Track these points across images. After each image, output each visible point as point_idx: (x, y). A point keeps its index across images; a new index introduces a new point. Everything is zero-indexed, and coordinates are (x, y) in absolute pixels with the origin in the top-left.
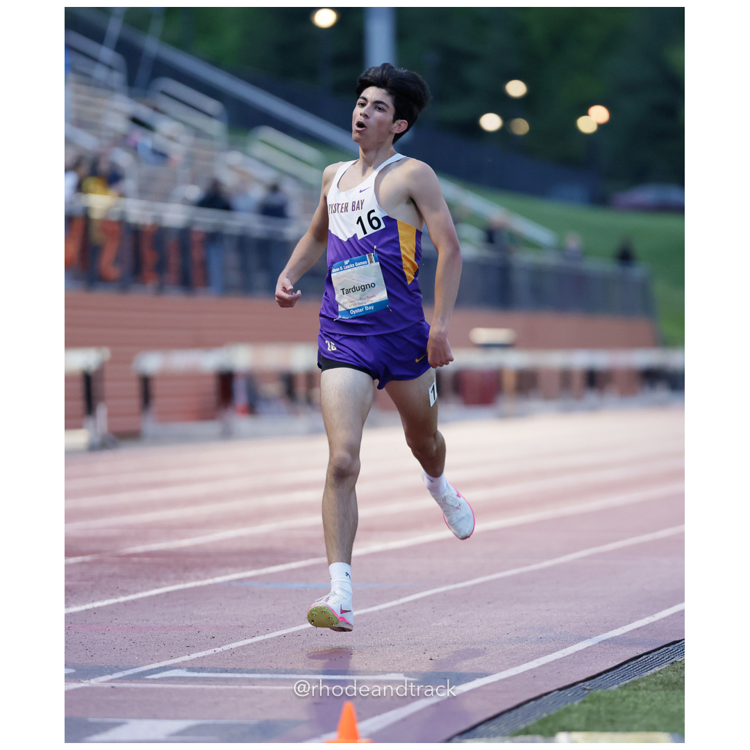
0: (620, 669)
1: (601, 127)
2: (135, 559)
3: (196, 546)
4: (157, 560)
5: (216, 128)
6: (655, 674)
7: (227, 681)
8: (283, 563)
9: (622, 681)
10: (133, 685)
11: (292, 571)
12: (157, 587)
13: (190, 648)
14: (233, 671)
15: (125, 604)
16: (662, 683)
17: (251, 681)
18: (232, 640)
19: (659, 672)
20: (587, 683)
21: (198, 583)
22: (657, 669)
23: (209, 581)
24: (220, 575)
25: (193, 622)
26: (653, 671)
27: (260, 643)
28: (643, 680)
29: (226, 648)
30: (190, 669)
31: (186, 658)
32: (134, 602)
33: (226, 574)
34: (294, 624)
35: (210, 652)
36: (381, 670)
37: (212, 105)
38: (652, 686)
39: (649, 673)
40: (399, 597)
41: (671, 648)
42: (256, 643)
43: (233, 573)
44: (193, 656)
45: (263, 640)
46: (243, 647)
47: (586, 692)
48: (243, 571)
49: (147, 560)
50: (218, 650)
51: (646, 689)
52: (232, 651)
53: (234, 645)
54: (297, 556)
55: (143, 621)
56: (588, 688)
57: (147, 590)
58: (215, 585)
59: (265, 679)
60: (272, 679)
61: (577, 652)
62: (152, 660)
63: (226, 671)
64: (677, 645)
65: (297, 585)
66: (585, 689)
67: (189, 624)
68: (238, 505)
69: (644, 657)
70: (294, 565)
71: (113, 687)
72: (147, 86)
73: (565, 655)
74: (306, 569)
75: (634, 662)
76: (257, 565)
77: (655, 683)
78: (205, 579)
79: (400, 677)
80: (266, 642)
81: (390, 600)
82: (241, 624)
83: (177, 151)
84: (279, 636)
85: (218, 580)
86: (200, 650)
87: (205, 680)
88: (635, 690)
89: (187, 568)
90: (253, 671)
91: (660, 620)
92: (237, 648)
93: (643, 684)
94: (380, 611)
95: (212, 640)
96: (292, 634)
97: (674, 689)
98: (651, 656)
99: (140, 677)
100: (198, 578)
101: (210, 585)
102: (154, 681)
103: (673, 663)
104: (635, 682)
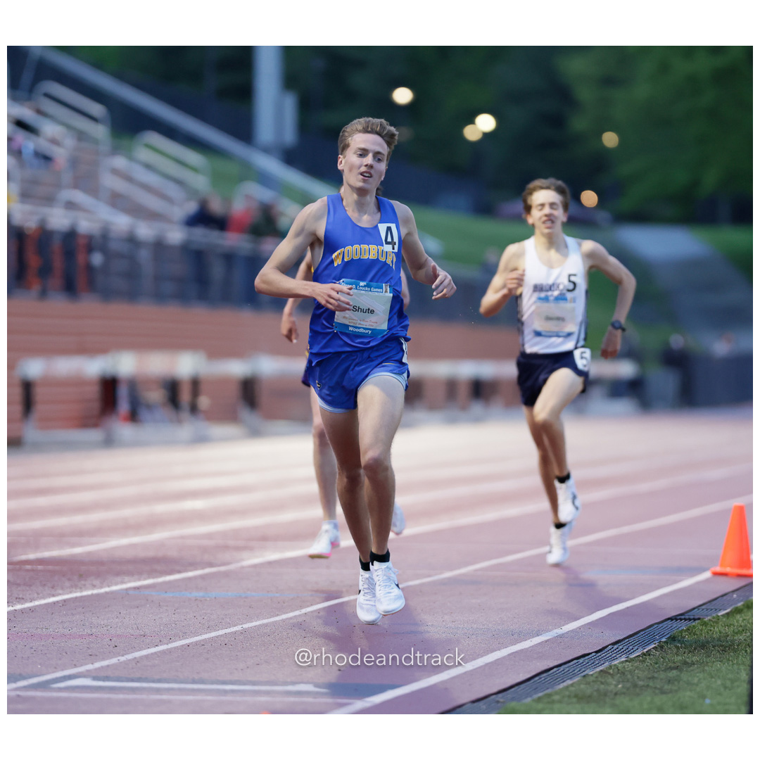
0: (532, 681)
1: (486, 136)
2: (28, 567)
3: (89, 553)
4: (50, 567)
5: (100, 132)
6: (567, 687)
7: (133, 690)
8: (179, 572)
9: (535, 693)
10: (38, 694)
11: (190, 579)
12: (54, 596)
13: (93, 657)
14: (139, 680)
15: (22, 611)
16: (576, 696)
17: (158, 691)
18: (134, 649)
19: (572, 685)
20: (500, 695)
21: (95, 591)
22: (569, 682)
23: (107, 589)
24: (116, 584)
25: (94, 630)
26: (565, 684)
27: (163, 652)
28: (556, 693)
29: (130, 657)
30: (95, 678)
31: (90, 667)
32: (31, 610)
33: (122, 582)
34: (196, 634)
35: (114, 661)
36: (289, 680)
37: (96, 109)
38: (566, 699)
39: (561, 686)
40: (301, 607)
41: (581, 660)
42: (160, 652)
43: (130, 582)
44: (97, 665)
45: (167, 649)
46: (147, 657)
47: (499, 705)
48: (139, 580)
49: (40, 567)
50: (122, 659)
51: (560, 702)
52: (137, 661)
53: (137, 654)
54: (193, 565)
55: (42, 629)
56: (501, 700)
57: (44, 598)
58: (112, 593)
59: (172, 689)
60: (180, 690)
61: (487, 664)
62: (56, 669)
63: (132, 680)
64: (587, 657)
65: (196, 594)
66: (498, 702)
67: (90, 632)
68: (127, 512)
69: (555, 669)
70: (190, 574)
71: (18, 696)
72: (31, 90)
73: (475, 667)
74: (203, 577)
75: (545, 675)
76: (153, 573)
77: (569, 697)
78: (101, 587)
79: (310, 688)
80: (170, 651)
81: (292, 611)
82: (143, 633)
83: (61, 155)
84: (183, 646)
85: (114, 588)
86: (103, 659)
87: (112, 689)
88: (549, 703)
89: (82, 576)
90: (159, 681)
91: (567, 633)
92: (141, 658)
93: (556, 697)
94: (283, 621)
95: (115, 650)
96: (196, 643)
97: (588, 702)
98: (562, 668)
99: (44, 686)
100: (94, 586)
101: (106, 593)
102: (60, 690)
103: (584, 676)
104: (549, 695)
